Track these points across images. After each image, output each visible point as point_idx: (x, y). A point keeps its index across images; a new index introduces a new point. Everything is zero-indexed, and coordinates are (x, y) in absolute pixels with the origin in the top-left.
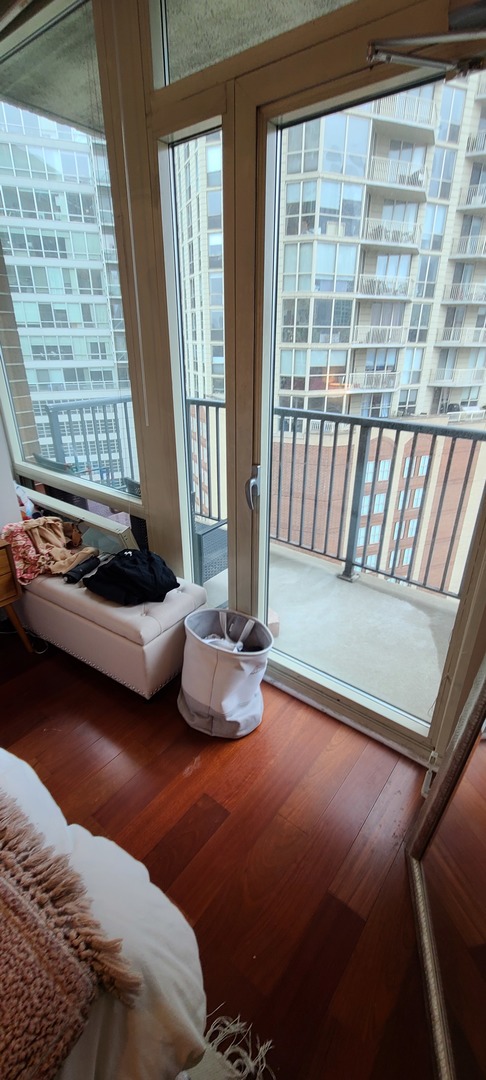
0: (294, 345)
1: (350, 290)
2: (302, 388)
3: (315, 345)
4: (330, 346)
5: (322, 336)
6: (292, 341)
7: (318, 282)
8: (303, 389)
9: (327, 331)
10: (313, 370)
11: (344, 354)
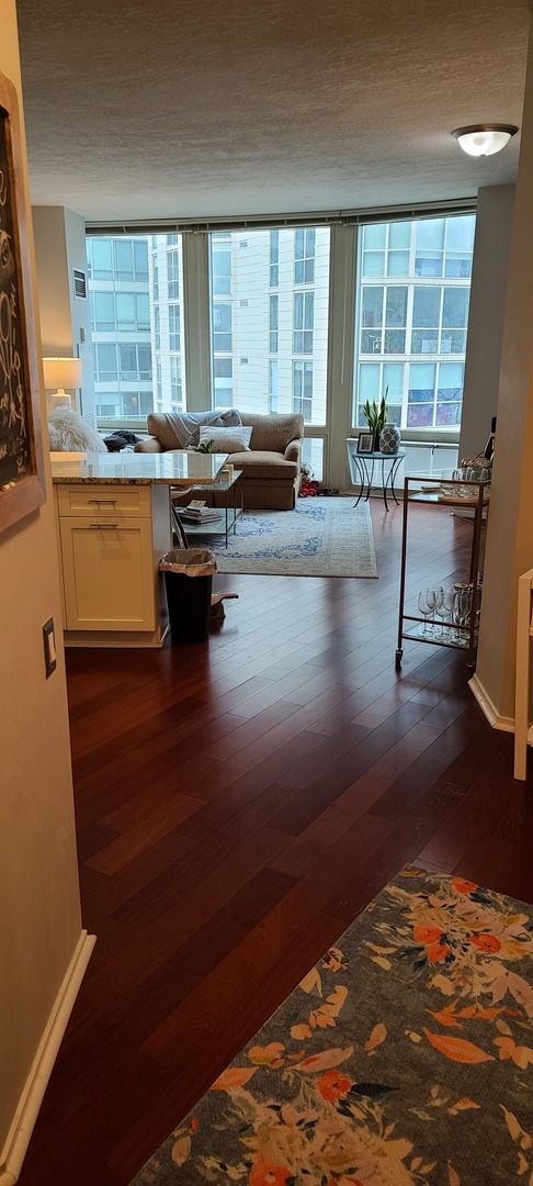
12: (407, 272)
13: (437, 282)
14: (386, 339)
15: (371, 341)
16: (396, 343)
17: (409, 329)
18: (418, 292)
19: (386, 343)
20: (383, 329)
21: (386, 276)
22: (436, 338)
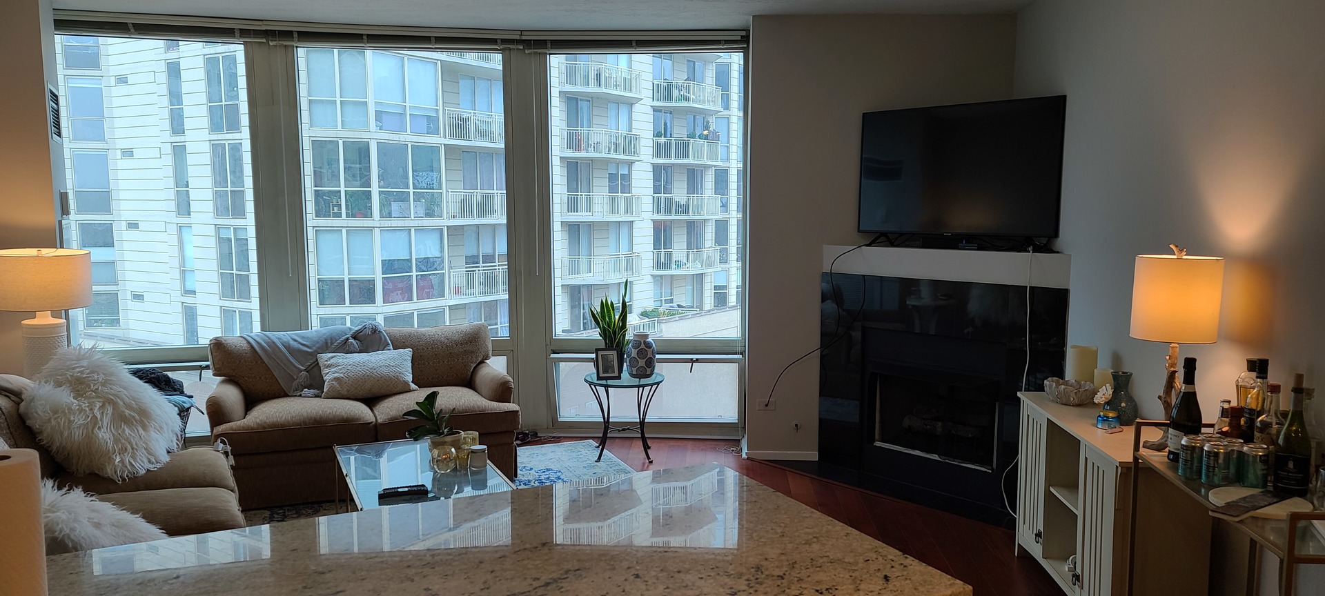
0: (344, 221)
1: (434, 131)
2: (371, 299)
3: (387, 223)
4: (411, 223)
5: (395, 207)
6: (339, 215)
7: (379, 115)
8: (373, 302)
9: (403, 198)
10: (388, 266)
11: (436, 236)
12: (367, 125)
13: (403, 138)
14: (346, 201)
15: (327, 203)
16: (360, 206)
17: (375, 189)
18: (382, 147)
19: (347, 206)
20: (343, 189)
21: (340, 128)
22: (408, 201)
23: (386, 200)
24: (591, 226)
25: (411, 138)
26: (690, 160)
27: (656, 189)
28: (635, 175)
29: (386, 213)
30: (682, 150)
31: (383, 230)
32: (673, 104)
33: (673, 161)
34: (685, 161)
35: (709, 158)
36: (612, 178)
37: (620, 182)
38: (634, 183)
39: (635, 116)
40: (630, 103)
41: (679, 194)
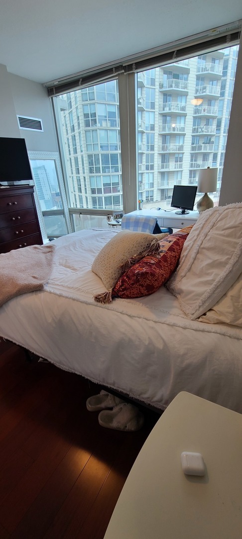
0: (94, 174)
2: (101, 193)
3: (104, 174)
4: (111, 174)
9: (108, 168)
10: (105, 185)
23: (104, 169)
24: (169, 172)
25: (110, 152)
26: (202, 151)
27: (192, 160)
28: (184, 157)
29: (104, 171)
30: (200, 148)
31: (103, 176)
32: (198, 134)
33: (197, 152)
34: (200, 151)
35: (209, 150)
36: (177, 158)
37: (179, 160)
38: (184, 159)
39: (185, 139)
40: (184, 135)
41: (200, 162)
